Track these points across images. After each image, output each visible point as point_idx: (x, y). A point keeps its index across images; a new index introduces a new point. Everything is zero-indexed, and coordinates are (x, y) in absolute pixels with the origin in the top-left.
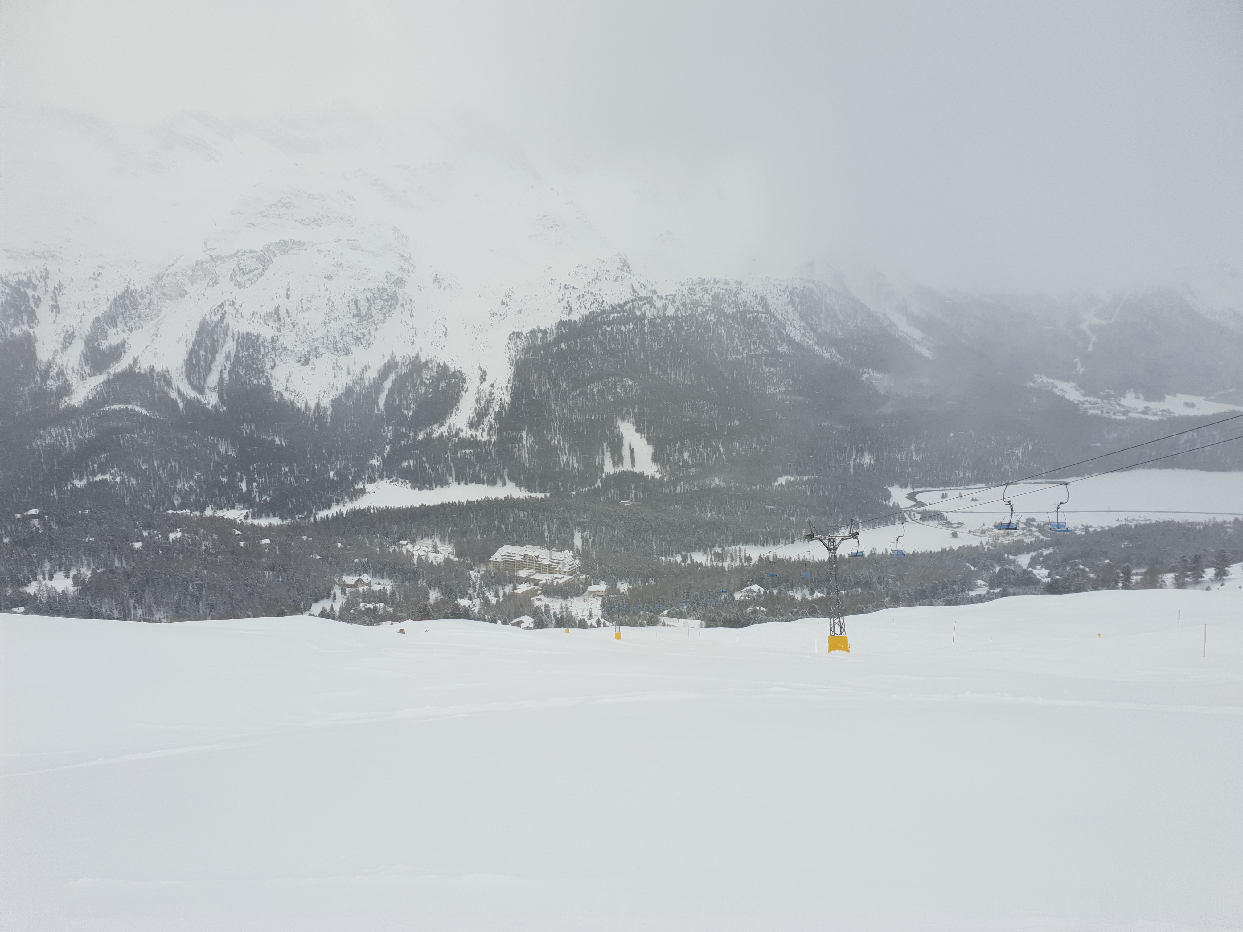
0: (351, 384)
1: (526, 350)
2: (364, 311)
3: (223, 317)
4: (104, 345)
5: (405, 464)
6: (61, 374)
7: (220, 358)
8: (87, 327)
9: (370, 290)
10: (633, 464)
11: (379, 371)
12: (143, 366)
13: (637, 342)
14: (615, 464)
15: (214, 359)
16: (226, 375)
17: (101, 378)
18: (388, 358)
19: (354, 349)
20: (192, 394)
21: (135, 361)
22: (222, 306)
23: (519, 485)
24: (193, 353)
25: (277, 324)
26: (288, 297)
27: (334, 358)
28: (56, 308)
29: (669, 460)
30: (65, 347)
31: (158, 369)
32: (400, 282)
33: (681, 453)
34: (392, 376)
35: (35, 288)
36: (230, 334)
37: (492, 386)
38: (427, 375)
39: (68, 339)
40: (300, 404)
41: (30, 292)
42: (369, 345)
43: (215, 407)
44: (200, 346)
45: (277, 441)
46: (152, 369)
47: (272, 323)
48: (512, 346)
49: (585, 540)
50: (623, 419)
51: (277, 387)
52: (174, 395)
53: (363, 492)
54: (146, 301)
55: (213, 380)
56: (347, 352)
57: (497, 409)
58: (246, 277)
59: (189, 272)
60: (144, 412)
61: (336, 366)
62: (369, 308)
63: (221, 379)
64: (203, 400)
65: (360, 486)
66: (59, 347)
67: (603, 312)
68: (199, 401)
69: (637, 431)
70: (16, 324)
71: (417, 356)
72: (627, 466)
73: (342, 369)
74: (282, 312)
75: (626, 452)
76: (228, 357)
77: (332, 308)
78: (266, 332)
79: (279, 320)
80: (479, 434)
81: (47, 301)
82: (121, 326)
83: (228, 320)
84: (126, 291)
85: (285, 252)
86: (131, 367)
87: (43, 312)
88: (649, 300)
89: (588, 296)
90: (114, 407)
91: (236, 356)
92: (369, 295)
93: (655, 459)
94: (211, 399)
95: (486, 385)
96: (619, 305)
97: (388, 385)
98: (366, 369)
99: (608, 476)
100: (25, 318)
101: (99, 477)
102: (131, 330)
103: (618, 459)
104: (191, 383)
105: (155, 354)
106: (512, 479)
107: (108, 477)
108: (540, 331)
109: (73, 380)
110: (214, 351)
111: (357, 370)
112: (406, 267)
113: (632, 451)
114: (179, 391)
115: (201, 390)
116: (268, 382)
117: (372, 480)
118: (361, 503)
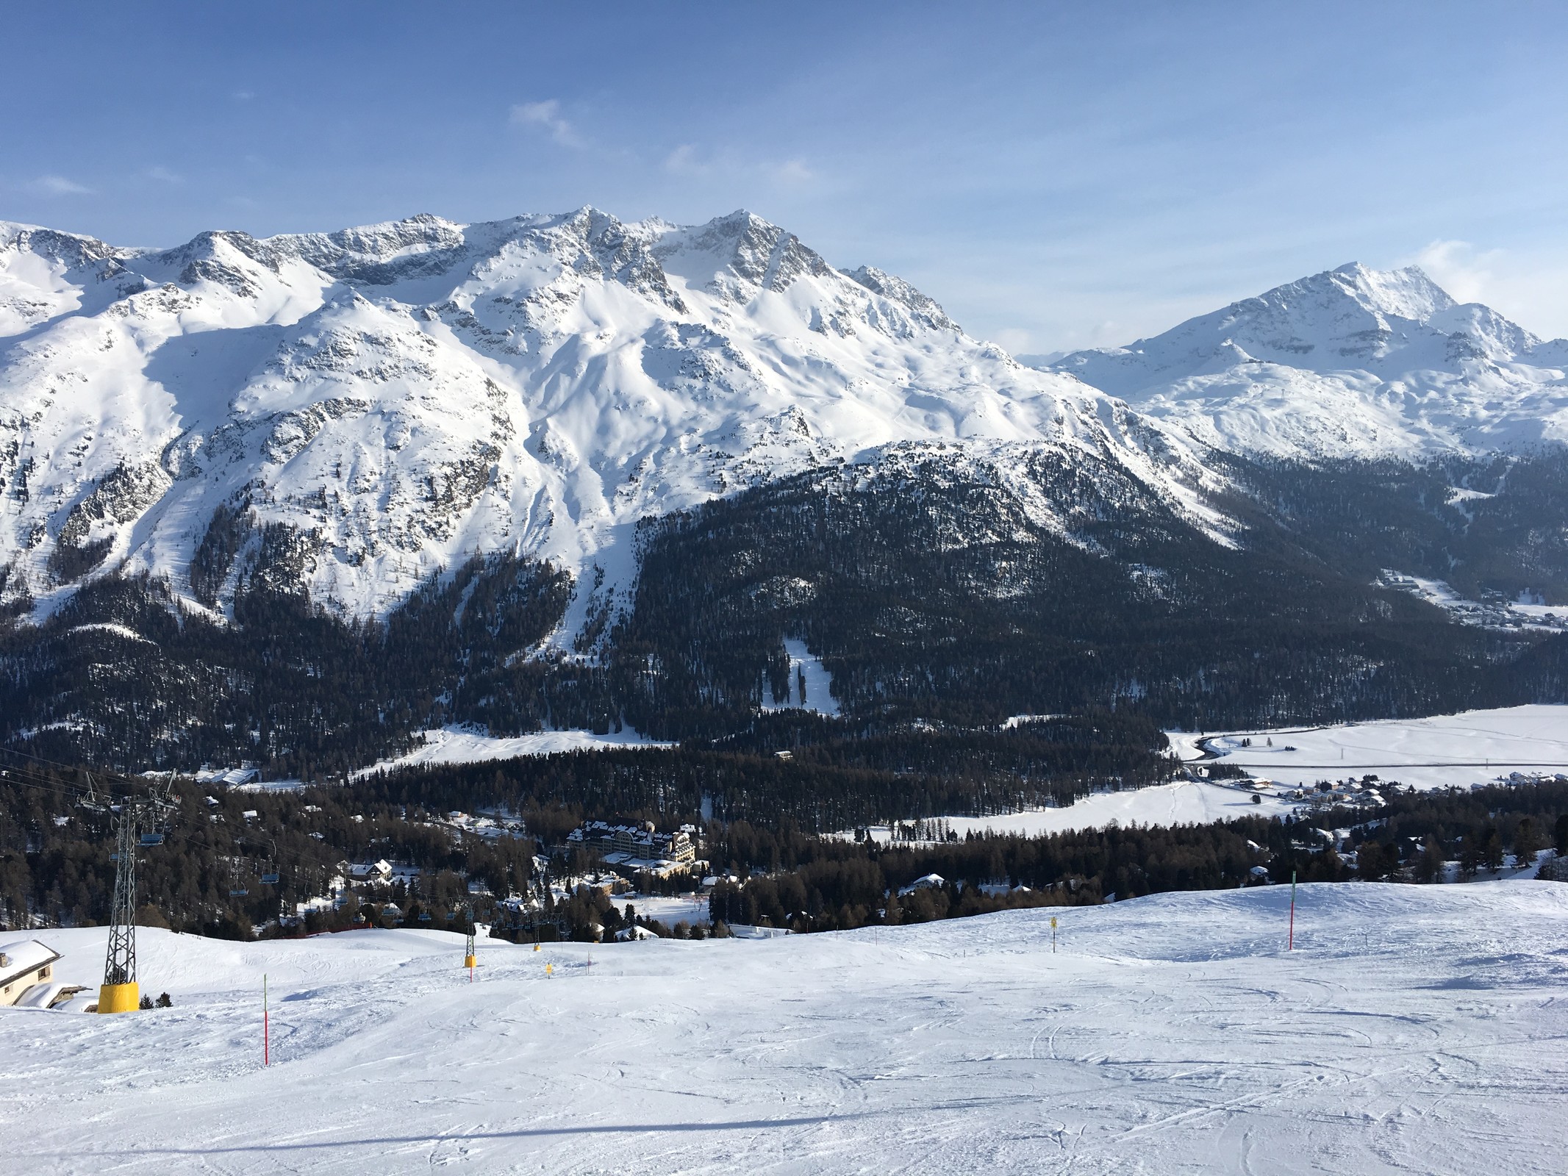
0: (417, 590)
1: (658, 542)
2: (441, 491)
3: (247, 503)
4: (84, 542)
5: (483, 702)
6: (21, 582)
7: (239, 558)
9: (451, 465)
10: (803, 701)
11: (457, 573)
12: (133, 571)
13: (814, 528)
14: (777, 700)
15: (230, 560)
16: (246, 582)
17: (74, 587)
18: (470, 554)
19: (425, 543)
20: (197, 609)
21: (121, 563)
22: (247, 488)
23: (641, 731)
24: (203, 552)
25: (319, 512)
26: (337, 474)
27: (396, 555)
28: (23, 495)
29: (854, 694)
30: (28, 546)
31: (152, 574)
32: (495, 453)
33: (872, 683)
36: (255, 525)
37: (611, 591)
38: (521, 578)
39: (34, 536)
40: (347, 621)
42: (446, 537)
43: (227, 624)
44: (213, 543)
45: (311, 671)
46: (144, 574)
47: (314, 512)
48: (640, 536)
49: (716, 810)
50: (790, 636)
51: (316, 597)
52: (171, 610)
53: (421, 741)
54: (146, 482)
55: (227, 588)
56: (416, 547)
57: (616, 622)
58: (283, 449)
59: (207, 444)
60: (128, 633)
61: (400, 568)
62: (449, 488)
63: (240, 586)
64: (211, 617)
65: (419, 733)
66: (22, 546)
67: (769, 487)
68: (206, 617)
69: (810, 652)
71: (511, 552)
72: (794, 704)
73: (407, 571)
74: (328, 495)
75: (793, 683)
76: (250, 558)
77: (396, 488)
78: (305, 523)
79: (324, 505)
80: (587, 658)
82: (108, 516)
83: (255, 507)
84: (119, 469)
85: (337, 415)
86: (115, 573)
88: (829, 471)
89: (747, 467)
90: (89, 627)
91: (262, 555)
92: (449, 470)
93: (835, 691)
94: (224, 615)
95: (602, 589)
96: (791, 479)
97: (467, 592)
98: (440, 569)
99: (766, 717)
101: (55, 725)
102: (120, 521)
103: (781, 693)
104: (196, 593)
106: (629, 723)
107: (67, 724)
108: (681, 514)
109: (37, 590)
110: (231, 549)
111: (428, 571)
112: (502, 432)
113: (802, 680)
114: (178, 603)
115: (208, 601)
116: (305, 590)
117: (435, 725)
118: (412, 758)
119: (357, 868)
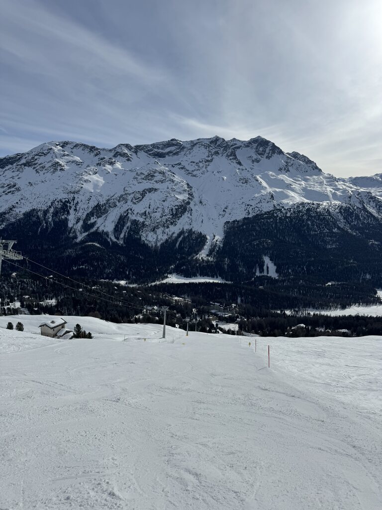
0: (168, 238)
1: (230, 228)
2: (174, 212)
3: (127, 214)
4: (89, 222)
5: (182, 268)
6: (75, 232)
7: (125, 228)
8: (84, 216)
9: (177, 206)
10: (268, 273)
11: (178, 234)
12: (101, 229)
13: (274, 226)
14: (260, 272)
15: (123, 228)
16: (126, 234)
17: (86, 234)
18: (181, 229)
19: (170, 226)
20: (115, 240)
21: (98, 228)
22: (127, 210)
23: (223, 278)
24: (116, 226)
25: (145, 217)
26: (149, 208)
27: (163, 229)
28: (75, 210)
29: (282, 272)
30: (77, 223)
31: (105, 231)
32: (188, 203)
33: (288, 269)
34: (182, 236)
35: (70, 203)
36: (129, 220)
37: (217, 241)
38: (194, 236)
39: (78, 220)
40: (150, 245)
41: (68, 204)
42: (176, 225)
43: (122, 245)
44: (119, 224)
45: (141, 257)
46: (103, 231)
47: (143, 217)
48: (225, 226)
49: (242, 301)
50: (265, 255)
51: (143, 239)
52: (109, 240)
53: (167, 277)
54: (104, 208)
55: (122, 236)
56: (168, 227)
57: (217, 249)
58: (136, 200)
59: (118, 199)
60: (98, 245)
61: (164, 232)
62: (176, 212)
63: (125, 235)
64: (118, 242)
65: (166, 275)
66: (75, 222)
67: (262, 214)
68: (117, 242)
69: (270, 260)
70: (63, 215)
71: (191, 229)
72: (265, 274)
73: (165, 233)
74: (147, 212)
75: (265, 268)
76: (128, 228)
77: (164, 212)
78: (141, 220)
79: (146, 215)
80: (210, 258)
81: (73, 207)
82: (95, 216)
83: (129, 215)
84: (98, 205)
85: (150, 192)
86: (97, 230)
87: (72, 211)
88: (280, 210)
89: (256, 208)
90: (90, 243)
91: (131, 228)
92: (177, 207)
93: (277, 271)
94: (121, 242)
95: (215, 240)
96: (268, 212)
97: (180, 239)
98: (174, 233)
99: (257, 276)
100: (66, 213)
101: (81, 267)
102: (98, 218)
103: (262, 270)
104: (115, 236)
105: (105, 226)
106: (220, 276)
107: (84, 267)
108: (236, 221)
109: (78, 234)
110: (123, 226)
111: (171, 233)
112: (191, 197)
113: (268, 268)
114: (111, 238)
115: (118, 238)
116: (140, 238)
117: (170, 273)
118: (164, 281)
119: (149, 308)
